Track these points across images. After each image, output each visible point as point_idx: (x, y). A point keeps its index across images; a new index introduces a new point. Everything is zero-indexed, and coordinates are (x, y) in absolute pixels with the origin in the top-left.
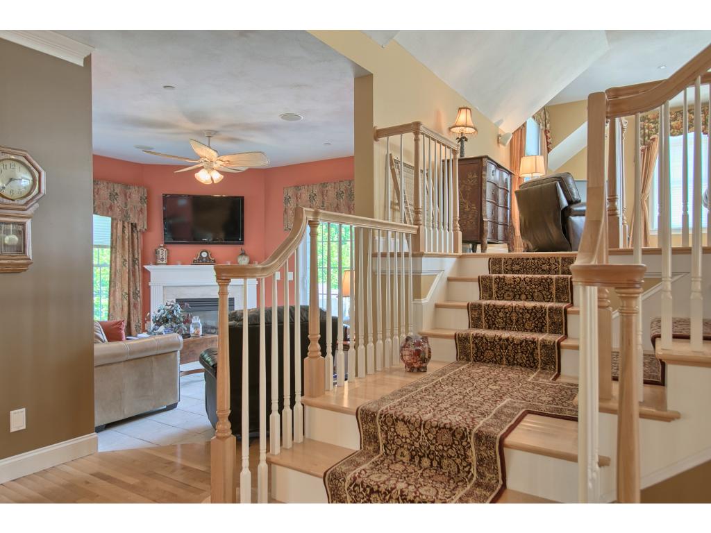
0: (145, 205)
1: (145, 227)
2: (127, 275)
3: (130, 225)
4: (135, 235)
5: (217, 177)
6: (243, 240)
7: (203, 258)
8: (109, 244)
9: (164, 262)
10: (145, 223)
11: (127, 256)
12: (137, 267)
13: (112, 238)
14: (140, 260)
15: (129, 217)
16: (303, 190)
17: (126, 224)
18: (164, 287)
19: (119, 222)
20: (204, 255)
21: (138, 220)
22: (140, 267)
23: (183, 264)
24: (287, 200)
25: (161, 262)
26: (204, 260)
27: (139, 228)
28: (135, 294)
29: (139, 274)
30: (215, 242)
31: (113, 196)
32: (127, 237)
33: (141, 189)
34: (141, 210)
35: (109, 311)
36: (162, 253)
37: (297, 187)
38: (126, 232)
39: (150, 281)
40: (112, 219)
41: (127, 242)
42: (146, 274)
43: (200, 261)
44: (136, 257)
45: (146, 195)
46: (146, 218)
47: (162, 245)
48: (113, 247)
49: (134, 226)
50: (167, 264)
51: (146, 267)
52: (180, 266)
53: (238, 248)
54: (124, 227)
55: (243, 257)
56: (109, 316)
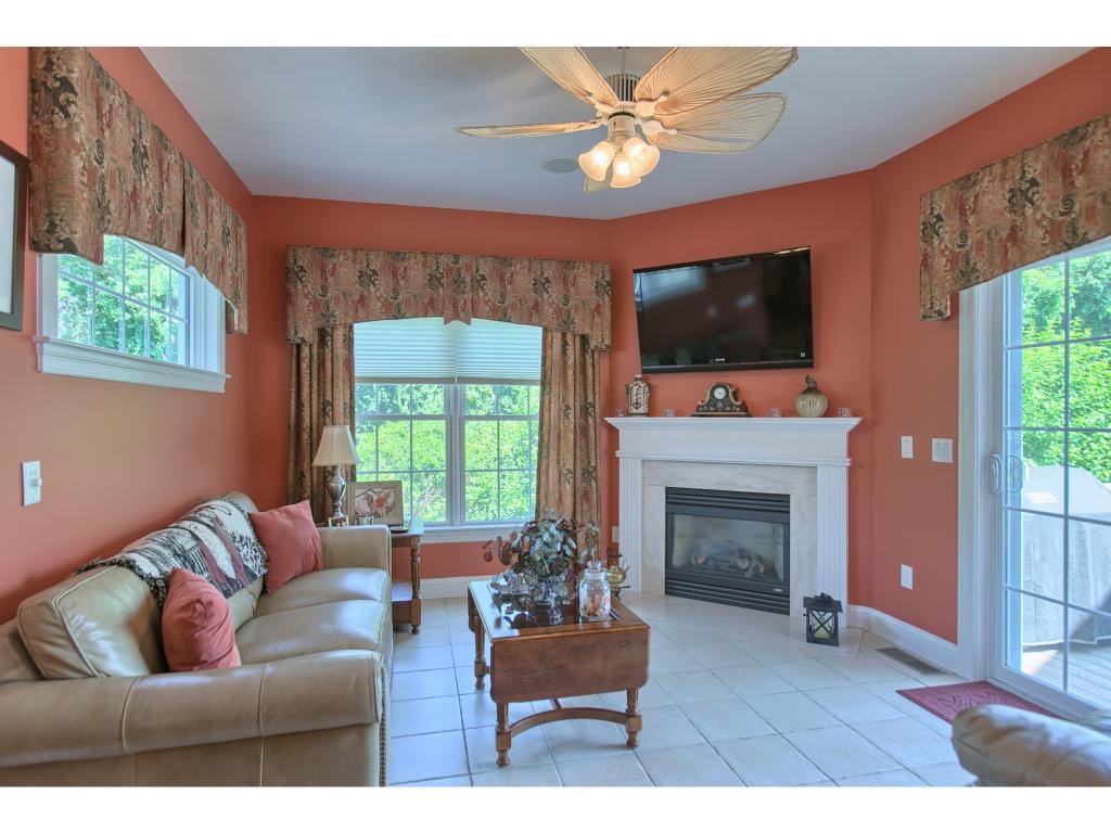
0: (607, 299)
1: (607, 342)
2: (572, 436)
3: (578, 341)
4: (588, 357)
6: (810, 355)
7: (718, 400)
8: (538, 376)
9: (641, 410)
10: (607, 332)
11: (572, 400)
12: (591, 421)
13: (543, 365)
14: (597, 406)
15: (573, 322)
17: (569, 338)
18: (644, 461)
19: (555, 334)
20: (720, 394)
21: (592, 329)
22: (598, 420)
23: (678, 414)
24: (930, 229)
25: (634, 411)
26: (720, 405)
27: (593, 344)
28: (588, 473)
29: (595, 433)
30: (744, 363)
31: (540, 285)
32: (571, 362)
33: (598, 268)
34: (598, 307)
35: (538, 504)
36: (639, 393)
37: (966, 180)
38: (570, 352)
39: (618, 449)
40: (545, 330)
41: (570, 372)
42: (613, 432)
43: (709, 409)
44: (590, 400)
45: (607, 278)
46: (607, 324)
47: (639, 376)
48: (545, 382)
49: (584, 339)
50: (648, 415)
51: (609, 420)
52: (671, 420)
53: (800, 376)
54: (565, 344)
55: (811, 398)
56: (537, 511)
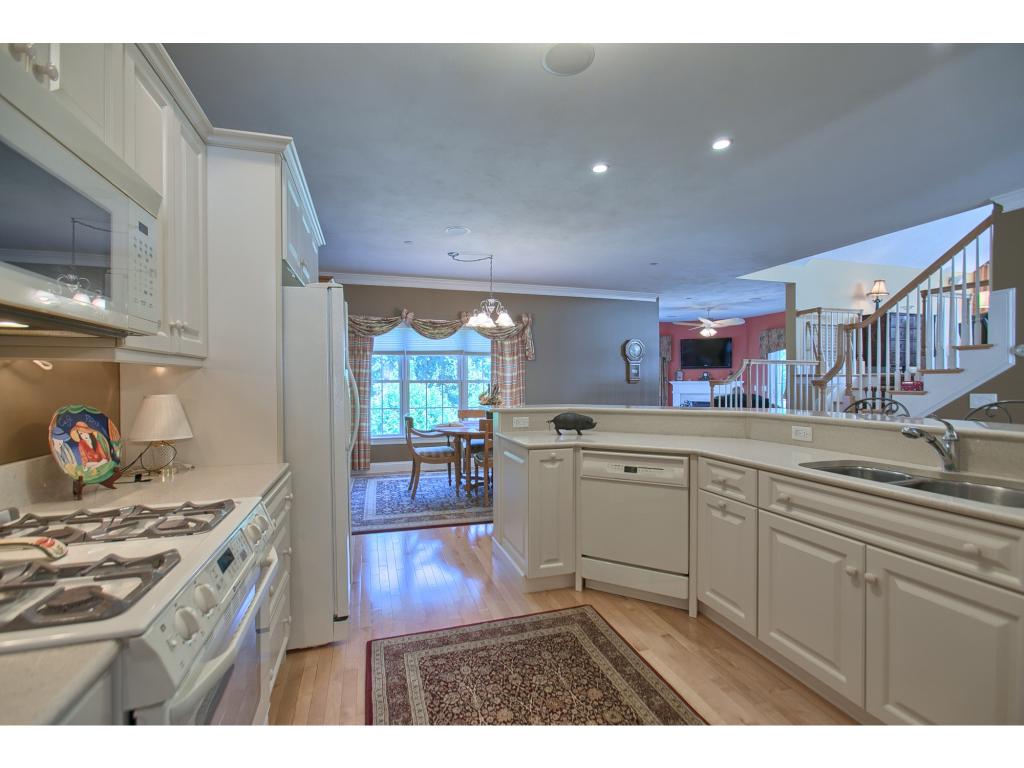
0: (671, 347)
1: (671, 359)
5: (713, 333)
6: (731, 365)
9: (681, 379)
10: (671, 357)
12: (665, 382)
14: (667, 378)
16: (773, 331)
18: (681, 394)
20: (705, 375)
21: (666, 356)
22: (667, 382)
23: (693, 380)
24: (762, 339)
25: (679, 379)
26: (706, 378)
27: (667, 360)
28: (665, 397)
29: (666, 387)
30: (712, 366)
36: (680, 374)
37: (769, 330)
39: (673, 390)
42: (670, 386)
43: (703, 379)
44: (665, 377)
45: (671, 341)
46: (671, 354)
47: (680, 369)
49: (664, 359)
50: (683, 380)
51: (671, 382)
52: (691, 382)
53: (728, 371)
